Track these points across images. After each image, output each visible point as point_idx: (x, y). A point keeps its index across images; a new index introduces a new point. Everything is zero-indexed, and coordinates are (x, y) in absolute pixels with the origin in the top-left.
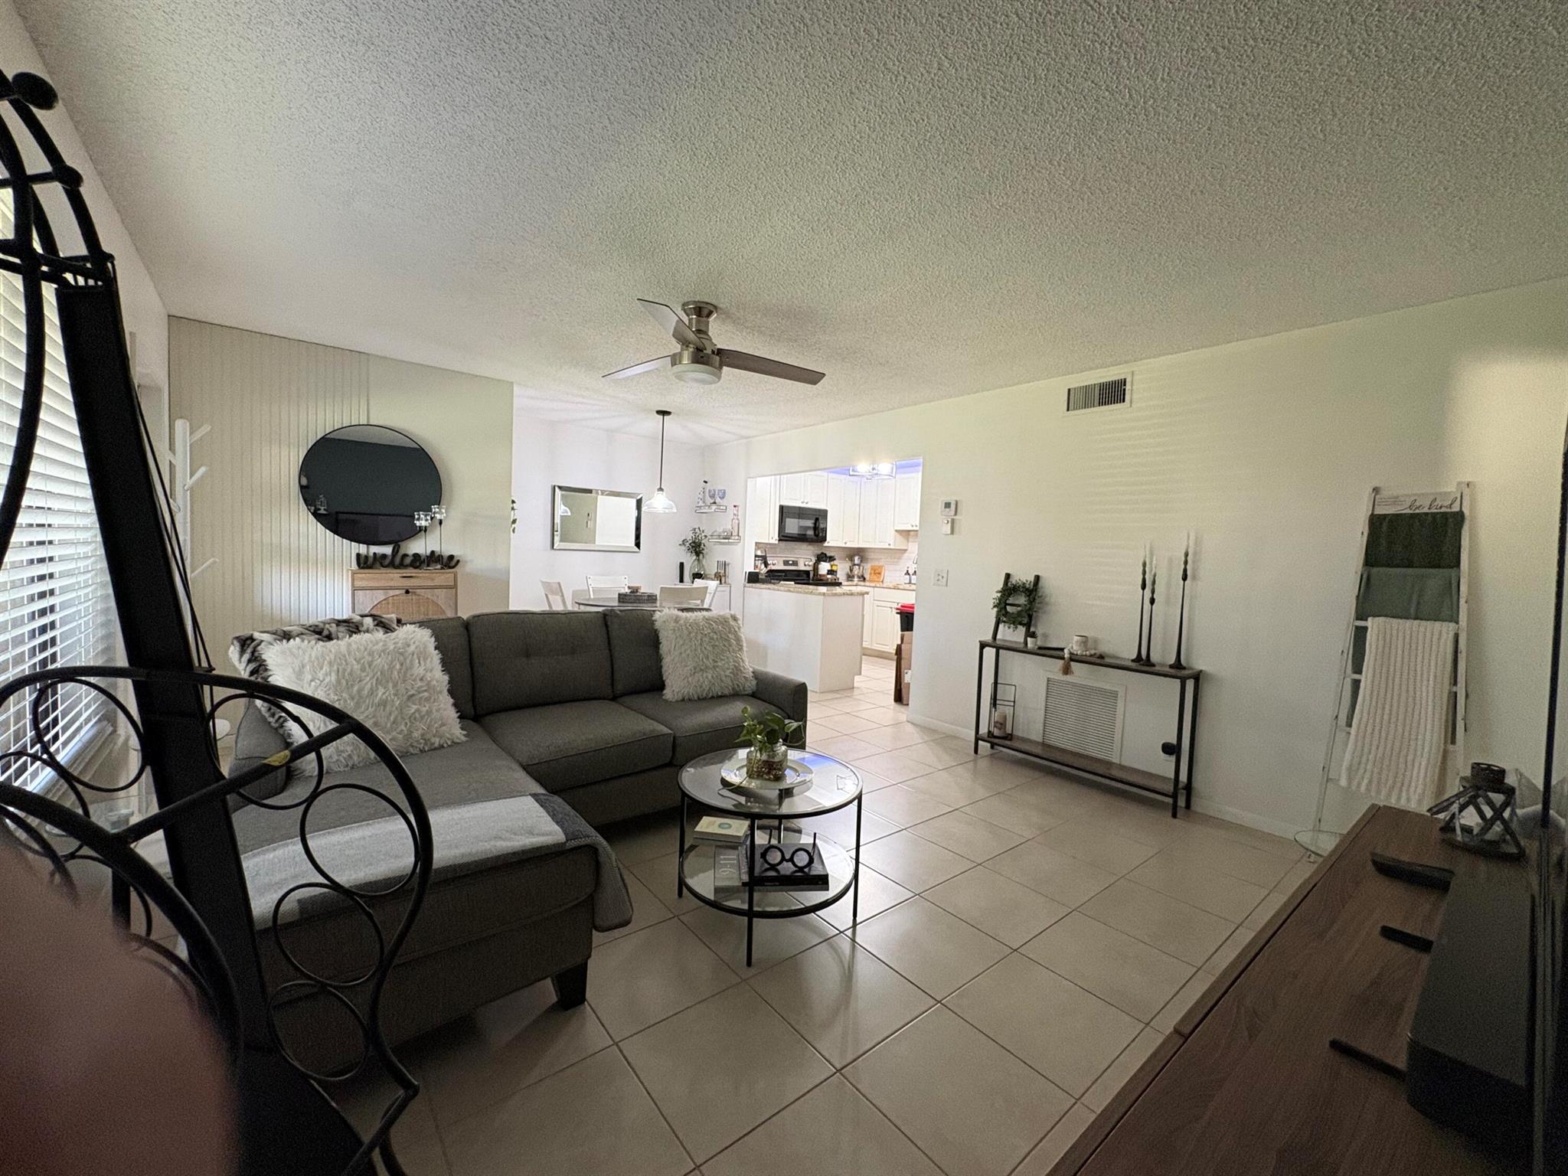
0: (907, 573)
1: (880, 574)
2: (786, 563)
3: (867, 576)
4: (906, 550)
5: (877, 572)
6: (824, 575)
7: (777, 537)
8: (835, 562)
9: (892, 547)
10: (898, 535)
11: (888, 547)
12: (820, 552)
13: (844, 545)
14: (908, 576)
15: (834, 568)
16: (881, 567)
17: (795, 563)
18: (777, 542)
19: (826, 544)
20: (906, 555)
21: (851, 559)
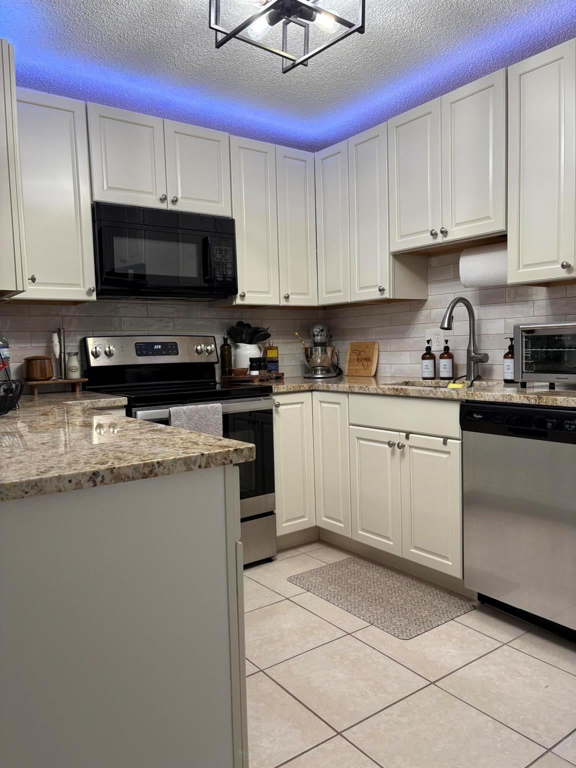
0: (428, 354)
1: (369, 359)
2: (143, 349)
3: (345, 367)
4: (427, 300)
5: (363, 357)
6: (244, 372)
7: (92, 284)
8: (273, 341)
9: (387, 295)
10: (398, 264)
11: (377, 296)
12: (234, 323)
13: (283, 303)
14: (429, 363)
15: (271, 354)
16: (370, 346)
17: (171, 349)
18: (94, 297)
19: (238, 301)
20: (424, 313)
21: (306, 332)
